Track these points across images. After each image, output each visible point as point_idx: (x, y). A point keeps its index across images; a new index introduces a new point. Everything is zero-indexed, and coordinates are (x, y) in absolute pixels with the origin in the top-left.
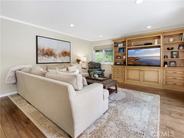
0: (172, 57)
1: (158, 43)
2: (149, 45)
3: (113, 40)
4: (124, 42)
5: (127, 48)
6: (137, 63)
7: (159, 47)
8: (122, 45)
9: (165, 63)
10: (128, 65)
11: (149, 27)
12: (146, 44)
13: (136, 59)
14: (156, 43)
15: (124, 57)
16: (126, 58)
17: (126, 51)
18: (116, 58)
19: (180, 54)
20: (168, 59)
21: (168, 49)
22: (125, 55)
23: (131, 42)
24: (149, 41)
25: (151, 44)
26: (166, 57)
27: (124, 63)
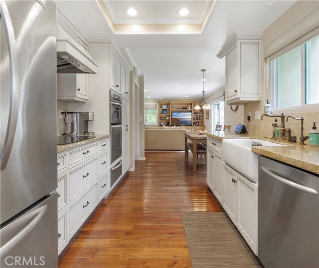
0: (197, 119)
1: (191, 108)
2: (185, 109)
3: (159, 102)
4: (168, 105)
5: (171, 110)
6: (178, 123)
7: (191, 111)
8: (165, 106)
9: (194, 123)
10: (172, 125)
11: (187, 97)
12: (183, 108)
13: (178, 120)
14: (189, 108)
15: (168, 118)
16: (169, 119)
17: (169, 113)
18: (161, 118)
19: (201, 118)
20: (196, 121)
21: (195, 113)
22: (169, 116)
23: (173, 105)
24: (185, 106)
25: (186, 109)
26: (194, 119)
27: (168, 124)
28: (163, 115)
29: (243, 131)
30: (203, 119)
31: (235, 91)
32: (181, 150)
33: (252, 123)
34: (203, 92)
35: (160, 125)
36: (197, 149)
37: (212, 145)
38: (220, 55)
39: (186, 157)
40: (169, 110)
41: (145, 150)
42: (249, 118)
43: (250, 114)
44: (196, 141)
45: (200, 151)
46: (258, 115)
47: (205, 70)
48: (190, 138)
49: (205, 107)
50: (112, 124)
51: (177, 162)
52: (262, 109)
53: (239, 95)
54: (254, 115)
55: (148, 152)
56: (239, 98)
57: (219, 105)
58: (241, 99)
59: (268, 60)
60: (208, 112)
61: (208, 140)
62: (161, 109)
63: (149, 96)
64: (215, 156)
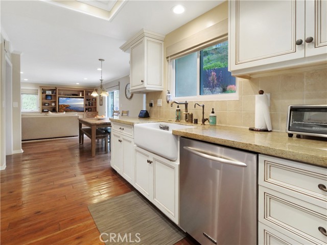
0: (89, 105)
1: (83, 95)
2: (75, 95)
3: (41, 87)
4: (54, 91)
5: (58, 96)
7: (83, 98)
8: (50, 92)
9: (86, 109)
10: (59, 111)
11: (78, 84)
12: (73, 95)
14: (81, 95)
15: (53, 104)
16: (55, 105)
17: (55, 98)
18: (44, 104)
19: (94, 104)
20: (88, 107)
21: (87, 100)
22: (55, 102)
23: (60, 91)
24: (76, 93)
25: (77, 95)
26: (86, 105)
27: (54, 110)
29: (145, 115)
30: (96, 105)
31: (142, 81)
32: (74, 136)
33: (154, 109)
34: (101, 80)
35: (43, 111)
36: (97, 134)
37: (119, 130)
38: (124, 48)
39: (80, 142)
40: (55, 96)
41: (22, 141)
42: (151, 105)
43: (152, 102)
44: (95, 127)
45: (100, 136)
46: (160, 102)
47: (104, 60)
48: (87, 124)
51: (71, 149)
52: (165, 97)
53: (145, 85)
54: (156, 102)
55: (26, 143)
56: (145, 88)
57: (113, 93)
58: (147, 89)
59: (170, 58)
60: (102, 99)
61: (112, 124)
62: (44, 95)
63: (26, 80)
64: (122, 139)
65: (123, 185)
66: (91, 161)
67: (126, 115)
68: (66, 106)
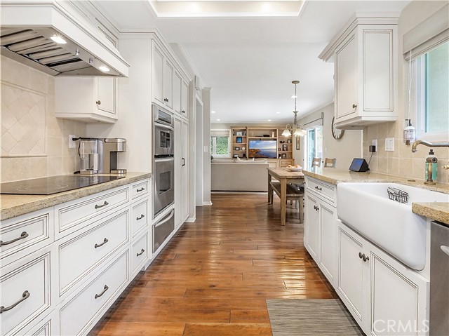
0: (283, 150)
1: (275, 136)
3: (232, 127)
4: (244, 131)
5: (248, 138)
6: (257, 154)
7: (276, 140)
8: (241, 133)
9: (279, 155)
10: (249, 157)
11: (269, 120)
12: (265, 136)
13: (257, 151)
14: (273, 136)
15: (244, 148)
16: (246, 149)
17: (246, 141)
18: (234, 149)
19: (289, 148)
20: (282, 152)
21: (281, 142)
22: (245, 145)
23: (250, 132)
24: (268, 134)
25: (268, 136)
26: (279, 149)
27: (244, 156)
28: (237, 145)
29: (363, 168)
30: (291, 149)
31: (354, 106)
32: (263, 192)
33: (378, 156)
34: (295, 112)
35: (234, 157)
36: (288, 193)
37: (315, 190)
38: (325, 56)
39: (269, 202)
40: (245, 137)
41: (211, 191)
42: (373, 149)
43: (375, 143)
44: (286, 180)
45: (292, 195)
46: (390, 144)
47: (297, 82)
48: (277, 176)
49: (297, 133)
50: (156, 157)
51: (258, 208)
52: (400, 134)
53: (360, 112)
54: (382, 144)
55: (215, 195)
56: (361, 117)
57: (314, 131)
58: (363, 119)
59: (410, 55)
60: (299, 140)
61: (306, 180)
62: (235, 137)
63: (218, 120)
64: (319, 207)
65: (320, 283)
66: (279, 230)
67: (331, 165)
68: (256, 150)
